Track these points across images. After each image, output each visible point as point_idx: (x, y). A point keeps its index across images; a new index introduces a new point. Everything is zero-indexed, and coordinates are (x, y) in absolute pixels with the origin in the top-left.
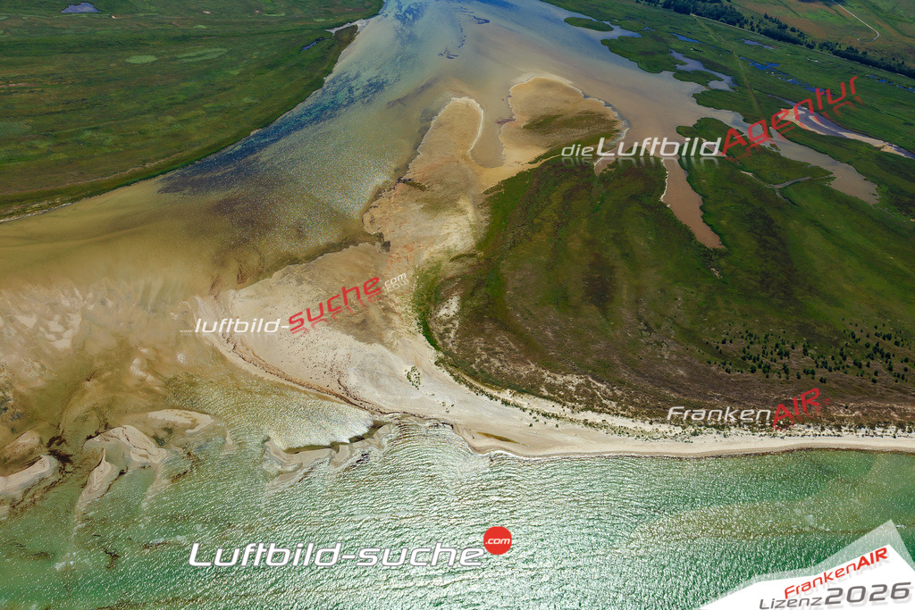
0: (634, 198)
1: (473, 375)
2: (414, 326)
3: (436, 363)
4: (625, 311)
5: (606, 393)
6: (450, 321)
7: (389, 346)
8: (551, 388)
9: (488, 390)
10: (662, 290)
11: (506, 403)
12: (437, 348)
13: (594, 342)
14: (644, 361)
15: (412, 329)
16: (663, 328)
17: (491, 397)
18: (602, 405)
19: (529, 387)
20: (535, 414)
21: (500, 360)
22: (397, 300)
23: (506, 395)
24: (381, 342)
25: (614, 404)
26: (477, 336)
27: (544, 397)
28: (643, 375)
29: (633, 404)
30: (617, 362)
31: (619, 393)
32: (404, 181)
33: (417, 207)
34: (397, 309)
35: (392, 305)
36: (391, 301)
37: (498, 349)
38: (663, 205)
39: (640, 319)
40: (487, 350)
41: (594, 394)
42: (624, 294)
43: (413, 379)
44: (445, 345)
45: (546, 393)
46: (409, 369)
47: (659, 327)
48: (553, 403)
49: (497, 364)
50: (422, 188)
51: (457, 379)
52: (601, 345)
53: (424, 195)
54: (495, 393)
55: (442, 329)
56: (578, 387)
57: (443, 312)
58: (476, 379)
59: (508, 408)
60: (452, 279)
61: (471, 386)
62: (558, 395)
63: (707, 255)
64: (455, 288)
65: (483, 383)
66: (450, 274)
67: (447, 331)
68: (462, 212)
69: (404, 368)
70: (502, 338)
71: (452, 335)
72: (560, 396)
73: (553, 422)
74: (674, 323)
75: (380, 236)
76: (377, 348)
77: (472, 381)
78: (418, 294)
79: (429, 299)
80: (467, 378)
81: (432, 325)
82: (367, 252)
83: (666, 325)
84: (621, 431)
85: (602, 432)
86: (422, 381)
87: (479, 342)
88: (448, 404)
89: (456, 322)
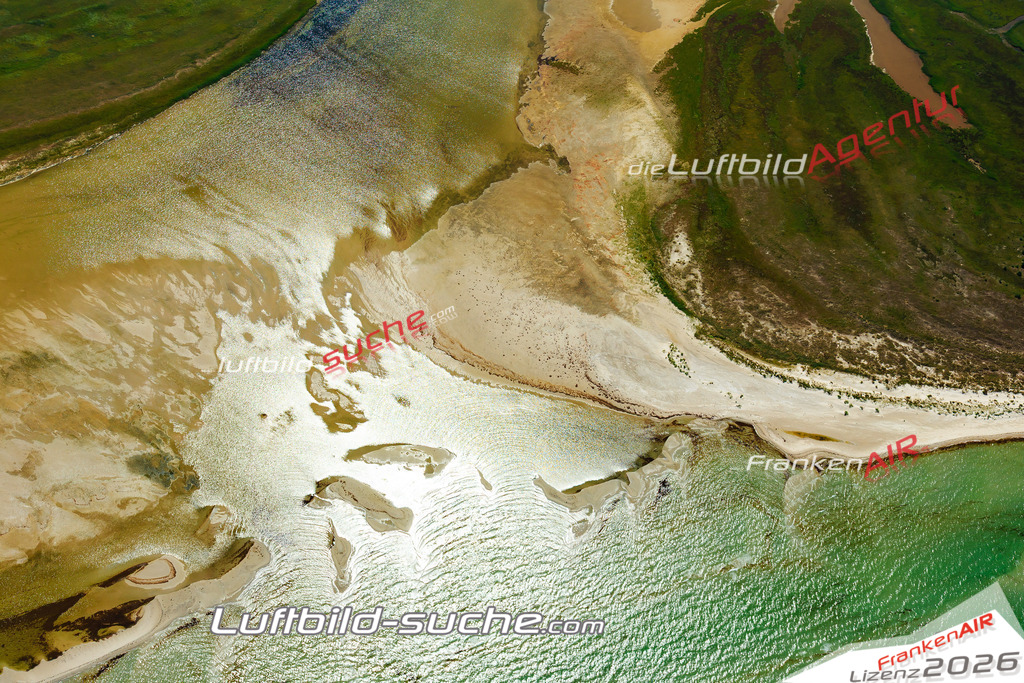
0: (839, 62)
1: (747, 348)
2: (647, 283)
3: (697, 336)
4: (892, 233)
5: (916, 356)
6: (688, 271)
7: (626, 315)
8: (849, 355)
9: (774, 368)
10: (924, 197)
11: (804, 385)
12: (689, 313)
13: (873, 283)
14: (942, 304)
15: (646, 287)
16: (946, 253)
17: (784, 379)
18: (919, 374)
19: (822, 359)
20: (844, 397)
21: (772, 322)
22: (610, 244)
23: (799, 372)
24: (616, 311)
25: (931, 371)
26: (730, 289)
27: (846, 371)
28: (948, 325)
29: (954, 367)
30: (912, 309)
31: (932, 354)
32: (547, 62)
33: (578, 100)
34: (616, 259)
35: (607, 254)
36: (603, 247)
37: (762, 306)
38: (878, 71)
39: (914, 242)
40: (750, 308)
41: (903, 360)
42: (882, 209)
43: (677, 362)
44: (697, 307)
45: (846, 365)
46: (668, 350)
47: (940, 252)
48: (859, 378)
49: (772, 329)
50: (574, 71)
51: (730, 355)
52: (882, 287)
53: (580, 80)
54: (785, 372)
55: (683, 283)
56: (880, 349)
57: (674, 258)
58: (754, 354)
59: (808, 391)
60: (665, 206)
61: (753, 366)
62: (860, 364)
63: (956, 138)
64: (675, 220)
65: (765, 357)
66: (661, 199)
67: (691, 285)
68: (638, 102)
69: (661, 349)
70: (760, 288)
71: (699, 291)
72: (863, 365)
73: (869, 405)
74: (956, 244)
75: (550, 150)
76: (613, 322)
77: (751, 358)
78: (632, 234)
79: (649, 240)
80: (743, 353)
81: (669, 279)
82: (543, 176)
83: (948, 249)
84: (955, 409)
85: (933, 412)
86: (690, 363)
87: (735, 297)
88: (736, 395)
89: (696, 271)
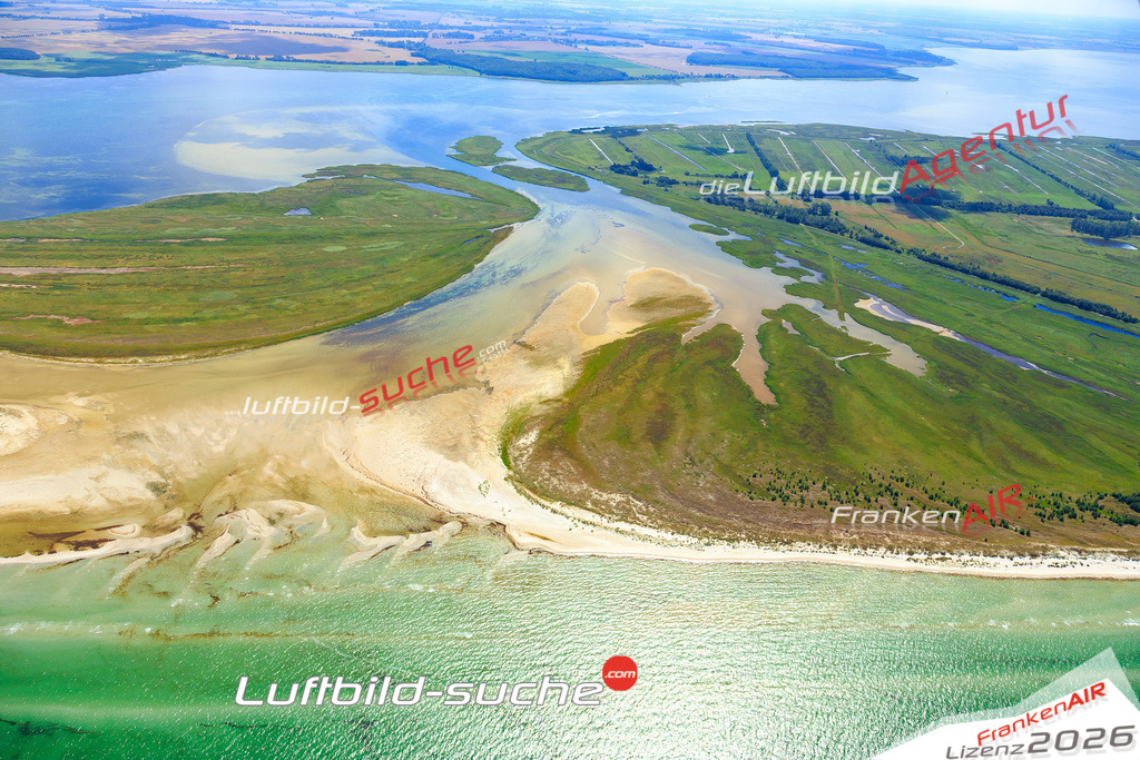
0: (709, 362)
1: (534, 490)
2: (496, 450)
3: (505, 479)
4: (676, 448)
5: (641, 509)
6: (525, 448)
7: (471, 465)
8: (595, 503)
9: (543, 502)
10: (713, 434)
11: (554, 511)
12: (509, 467)
13: (642, 470)
14: (681, 487)
15: (493, 453)
16: (705, 462)
17: (543, 506)
18: (635, 518)
19: (578, 501)
20: (576, 521)
21: (559, 480)
22: (487, 431)
23: (557, 506)
24: (465, 461)
25: (645, 518)
26: (545, 460)
27: (588, 509)
28: (676, 498)
29: (661, 518)
30: (658, 486)
31: (652, 510)
32: (519, 343)
33: (523, 362)
34: (485, 437)
35: (481, 434)
36: (482, 431)
37: (559, 471)
38: (734, 370)
39: (687, 454)
40: (550, 471)
41: (631, 510)
42: (679, 435)
43: (483, 489)
44: (517, 465)
45: (590, 506)
46: (482, 482)
47: (701, 462)
48: (592, 514)
49: (556, 482)
50: (532, 349)
51: (519, 491)
52: (648, 473)
53: (532, 353)
54: (547, 504)
55: (517, 454)
56: (618, 504)
57: (522, 441)
58: (535, 493)
59: (556, 515)
60: (537, 417)
61: (529, 497)
62: (600, 508)
63: (760, 409)
64: (538, 424)
65: (540, 496)
66: (537, 413)
67: (521, 455)
68: (560, 367)
69: (477, 480)
70: (566, 463)
71: (524, 459)
72: (601, 509)
73: (591, 527)
74: (716, 459)
75: (487, 383)
76: (461, 465)
77: (531, 494)
78: (506, 427)
79: (513, 431)
80: (527, 491)
81: (510, 451)
82: (473, 395)
83: (708, 460)
84: (645, 538)
85: (629, 538)
86: (490, 491)
87: (545, 465)
88: (506, 510)
89: (531, 450)
